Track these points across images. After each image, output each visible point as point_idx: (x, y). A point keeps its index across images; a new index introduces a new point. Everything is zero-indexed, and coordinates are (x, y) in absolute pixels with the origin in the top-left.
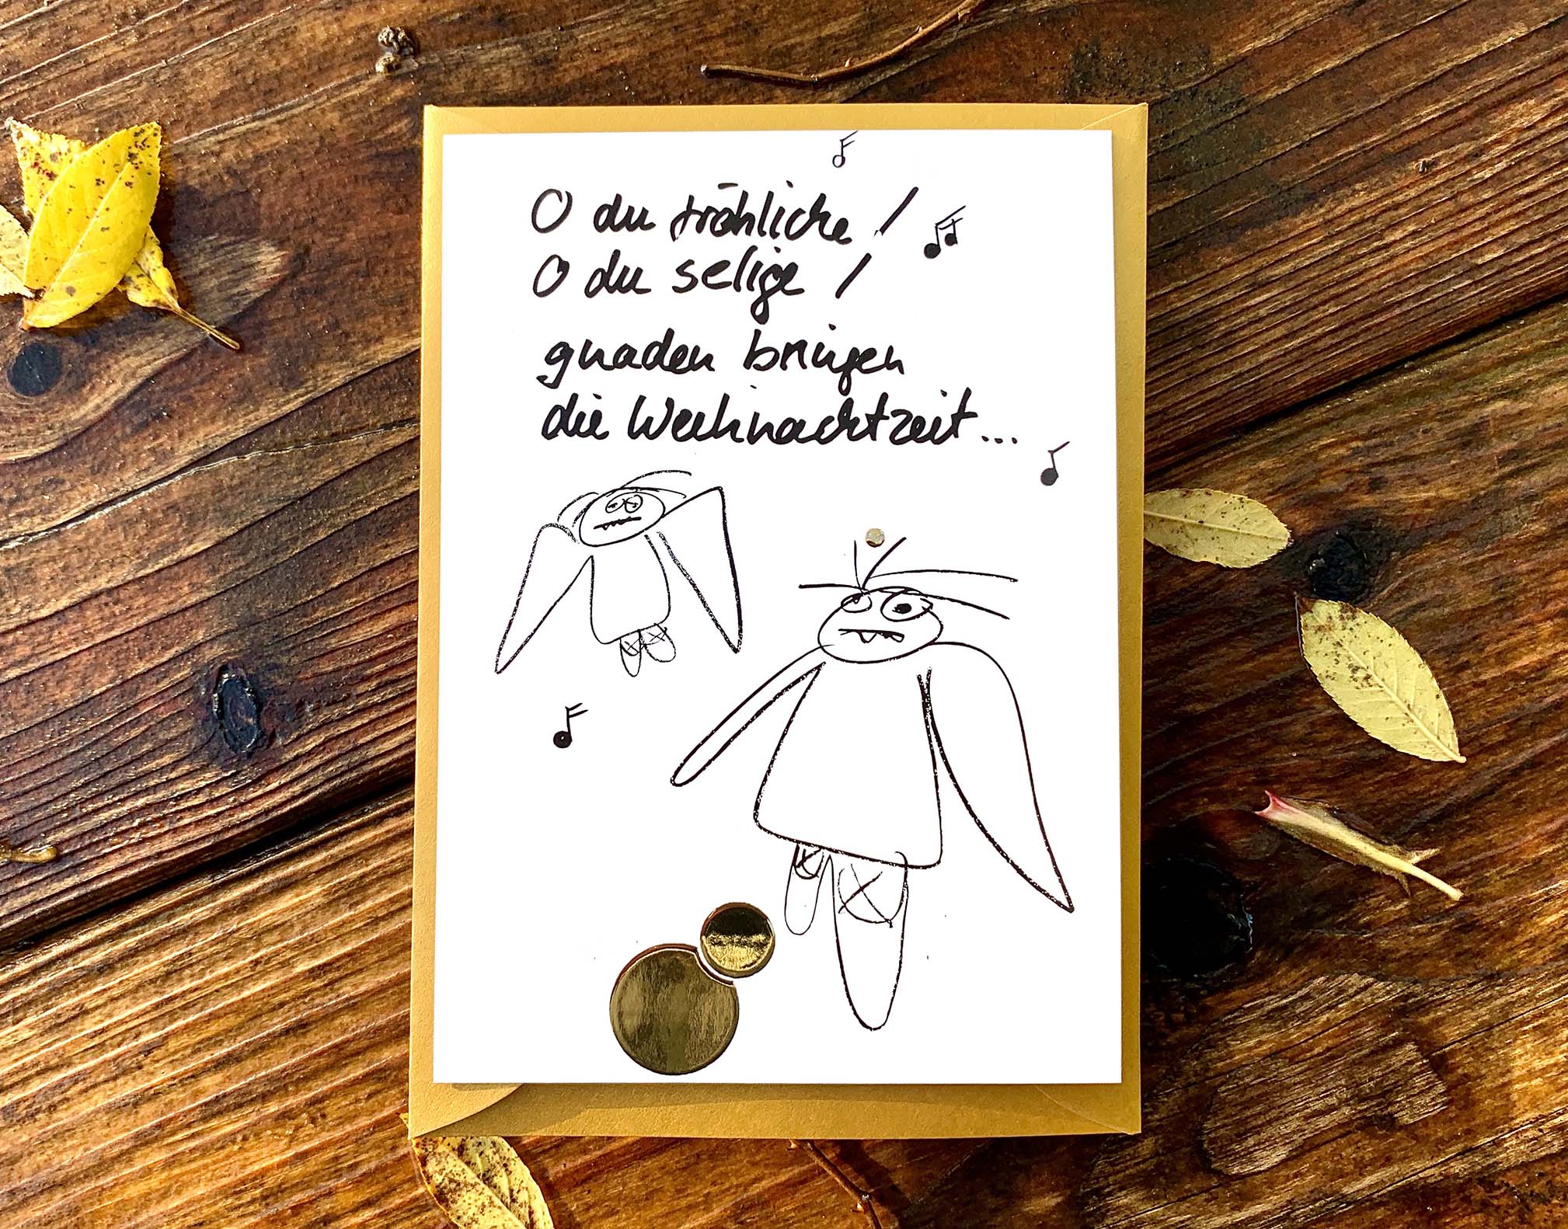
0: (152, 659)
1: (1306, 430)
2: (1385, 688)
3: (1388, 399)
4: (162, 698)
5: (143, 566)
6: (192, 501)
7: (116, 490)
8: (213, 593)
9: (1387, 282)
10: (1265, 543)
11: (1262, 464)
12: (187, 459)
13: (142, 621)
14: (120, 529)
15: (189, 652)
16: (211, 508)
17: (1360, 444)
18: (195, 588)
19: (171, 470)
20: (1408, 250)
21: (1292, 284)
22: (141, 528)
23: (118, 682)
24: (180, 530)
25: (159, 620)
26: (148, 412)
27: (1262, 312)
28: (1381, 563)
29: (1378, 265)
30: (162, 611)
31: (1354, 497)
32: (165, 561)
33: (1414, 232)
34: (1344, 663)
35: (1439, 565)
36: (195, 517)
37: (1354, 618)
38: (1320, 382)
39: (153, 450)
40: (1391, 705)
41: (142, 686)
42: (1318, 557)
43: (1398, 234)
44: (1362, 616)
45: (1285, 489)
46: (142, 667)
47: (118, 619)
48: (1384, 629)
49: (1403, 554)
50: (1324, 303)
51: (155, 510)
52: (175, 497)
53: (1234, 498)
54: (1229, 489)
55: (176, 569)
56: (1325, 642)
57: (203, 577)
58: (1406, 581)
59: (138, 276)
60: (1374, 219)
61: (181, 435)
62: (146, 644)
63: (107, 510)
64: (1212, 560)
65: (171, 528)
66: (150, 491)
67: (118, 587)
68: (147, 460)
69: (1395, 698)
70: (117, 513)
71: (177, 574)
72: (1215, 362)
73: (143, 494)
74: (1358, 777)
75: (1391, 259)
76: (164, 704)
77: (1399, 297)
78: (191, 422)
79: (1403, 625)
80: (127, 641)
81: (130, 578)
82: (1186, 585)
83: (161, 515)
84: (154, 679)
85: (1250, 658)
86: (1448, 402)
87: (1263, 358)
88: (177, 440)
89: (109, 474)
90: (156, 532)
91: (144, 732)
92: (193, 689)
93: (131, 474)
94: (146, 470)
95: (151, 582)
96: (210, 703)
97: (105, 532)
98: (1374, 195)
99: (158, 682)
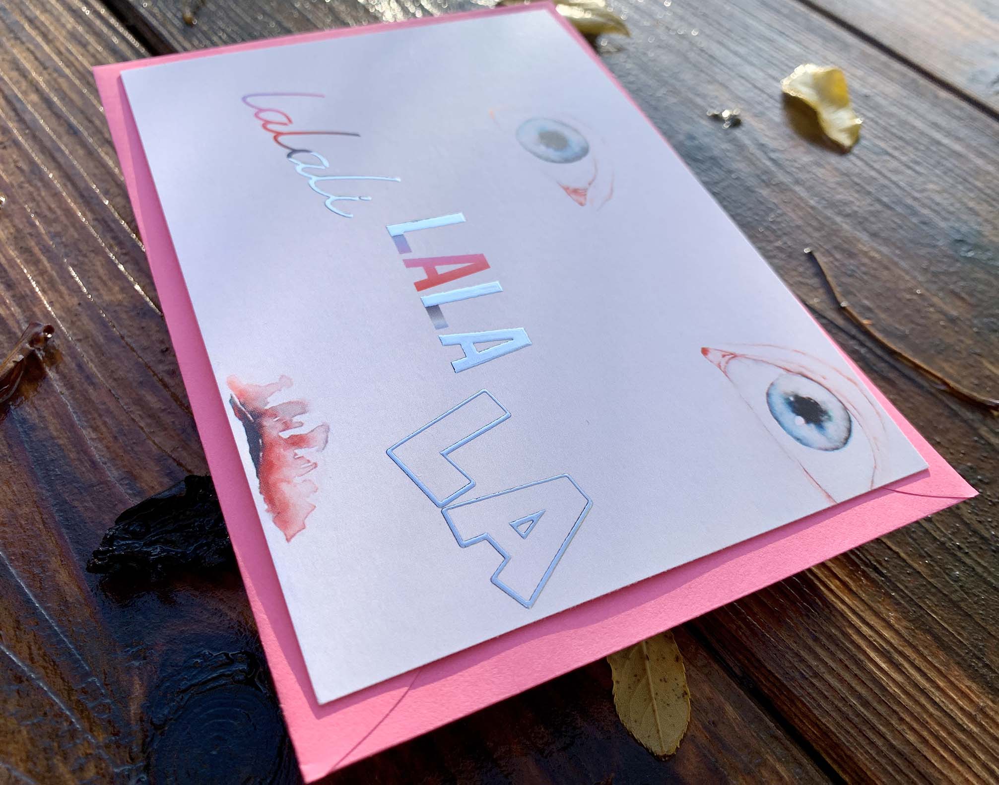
11: (729, 709)
27: (868, 666)
45: (716, 740)
53: (684, 686)
54: (691, 679)
87: (828, 678)
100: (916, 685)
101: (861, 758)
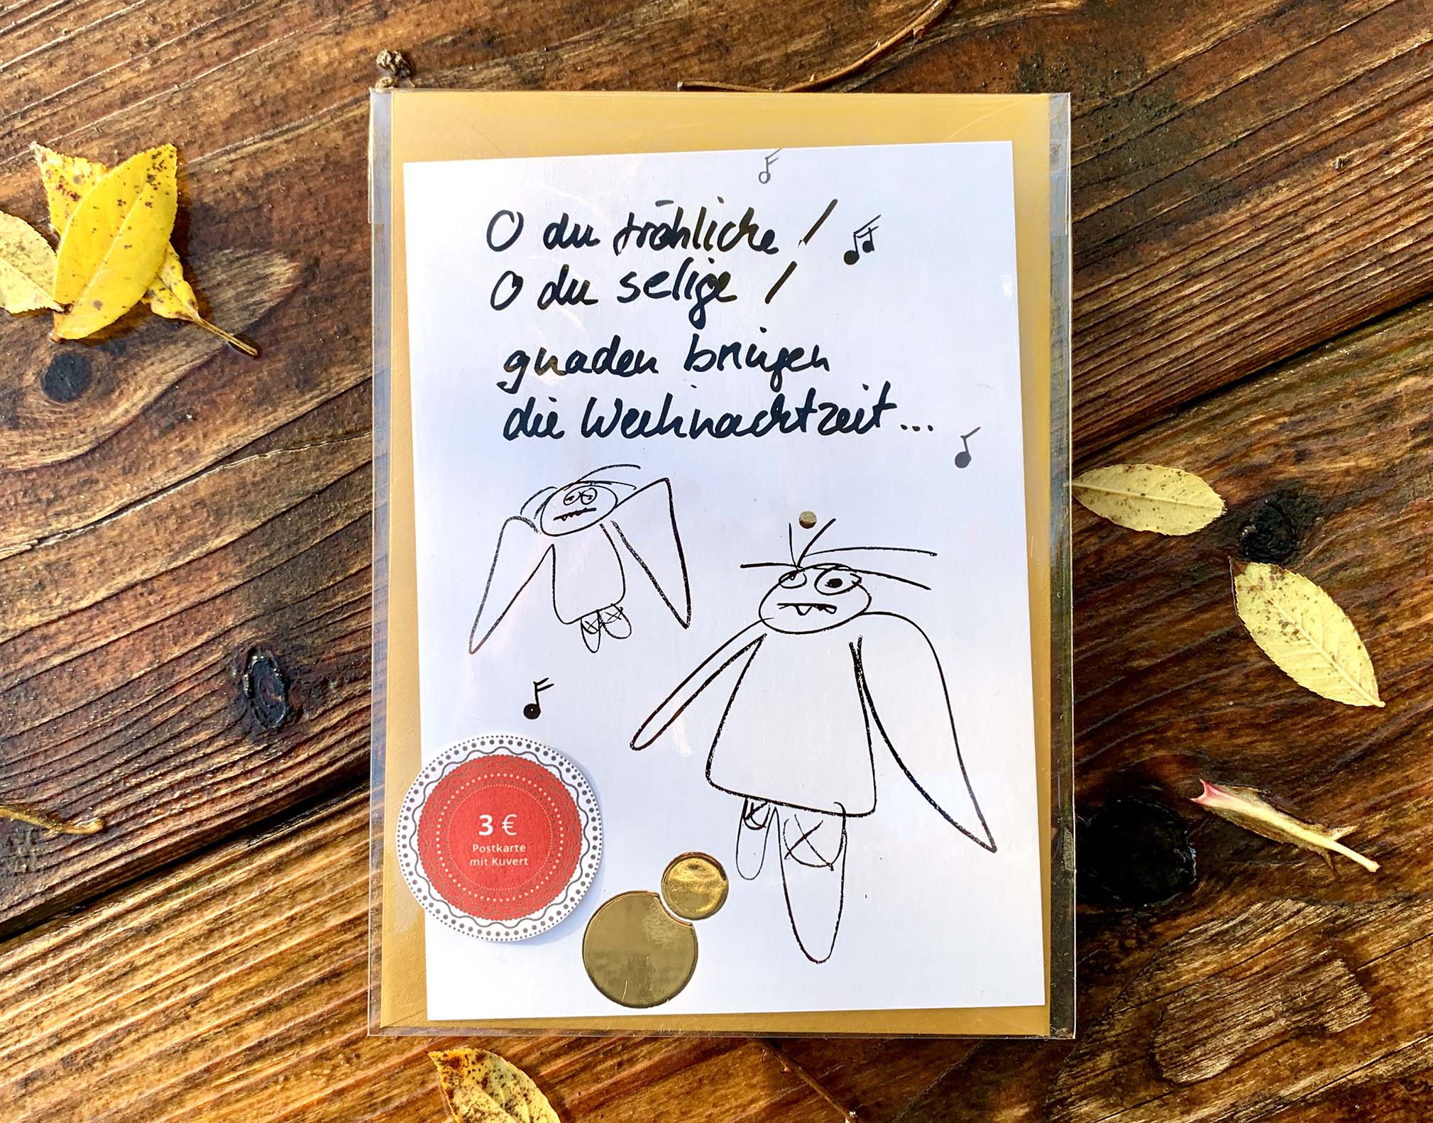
0: (186, 643)
1: (1238, 407)
2: (1312, 641)
3: (1312, 377)
4: (196, 679)
5: (174, 558)
6: (217, 498)
7: (146, 489)
8: (240, 582)
9: (1308, 270)
10: (1199, 512)
11: (1198, 440)
12: (213, 457)
13: (175, 609)
14: (152, 524)
15: (220, 636)
16: (236, 503)
17: (1286, 419)
18: (223, 577)
19: (198, 468)
20: (1327, 241)
21: (1222, 274)
22: (172, 523)
23: (156, 666)
24: (207, 525)
25: (191, 608)
26: (173, 415)
27: (1196, 301)
28: (1306, 528)
29: (1299, 256)
30: (194, 599)
31: (1281, 467)
32: (194, 554)
33: (1332, 225)
34: (1275, 619)
35: (1359, 528)
36: (221, 512)
37: (1283, 578)
38: (1250, 363)
39: (180, 451)
40: (1318, 657)
41: (177, 669)
42: (1250, 524)
43: (1318, 227)
44: (1290, 576)
45: (1220, 462)
46: (177, 652)
47: (154, 607)
48: (1310, 588)
49: (1327, 518)
50: (1252, 291)
51: (184, 507)
52: (202, 493)
53: (1171, 472)
54: (1167, 463)
55: (205, 560)
56: (1257, 601)
57: (230, 567)
58: (1331, 542)
59: (161, 290)
60: (1295, 213)
61: (205, 435)
62: (181, 630)
63: (139, 508)
64: (1153, 529)
65: (199, 523)
66: (178, 488)
67: (151, 579)
68: (175, 460)
69: (1321, 650)
70: (148, 510)
71: (206, 565)
72: (1152, 348)
73: (172, 492)
74: (1290, 721)
75: (1311, 250)
76: (198, 685)
77: (1319, 284)
78: (214, 424)
79: (1325, 584)
80: (162, 628)
81: (162, 570)
82: (1130, 552)
83: (188, 511)
84: (189, 662)
85: (1188, 617)
86: (1366, 379)
87: (1197, 343)
88: (202, 441)
89: (139, 475)
90: (185, 527)
91: (180, 710)
92: (225, 671)
93: (159, 473)
94: (175, 469)
95: (182, 572)
96: (241, 683)
97: (138, 528)
98: (1295, 192)
99: (192, 665)
100: (1220, 267)
101: (1264, 348)
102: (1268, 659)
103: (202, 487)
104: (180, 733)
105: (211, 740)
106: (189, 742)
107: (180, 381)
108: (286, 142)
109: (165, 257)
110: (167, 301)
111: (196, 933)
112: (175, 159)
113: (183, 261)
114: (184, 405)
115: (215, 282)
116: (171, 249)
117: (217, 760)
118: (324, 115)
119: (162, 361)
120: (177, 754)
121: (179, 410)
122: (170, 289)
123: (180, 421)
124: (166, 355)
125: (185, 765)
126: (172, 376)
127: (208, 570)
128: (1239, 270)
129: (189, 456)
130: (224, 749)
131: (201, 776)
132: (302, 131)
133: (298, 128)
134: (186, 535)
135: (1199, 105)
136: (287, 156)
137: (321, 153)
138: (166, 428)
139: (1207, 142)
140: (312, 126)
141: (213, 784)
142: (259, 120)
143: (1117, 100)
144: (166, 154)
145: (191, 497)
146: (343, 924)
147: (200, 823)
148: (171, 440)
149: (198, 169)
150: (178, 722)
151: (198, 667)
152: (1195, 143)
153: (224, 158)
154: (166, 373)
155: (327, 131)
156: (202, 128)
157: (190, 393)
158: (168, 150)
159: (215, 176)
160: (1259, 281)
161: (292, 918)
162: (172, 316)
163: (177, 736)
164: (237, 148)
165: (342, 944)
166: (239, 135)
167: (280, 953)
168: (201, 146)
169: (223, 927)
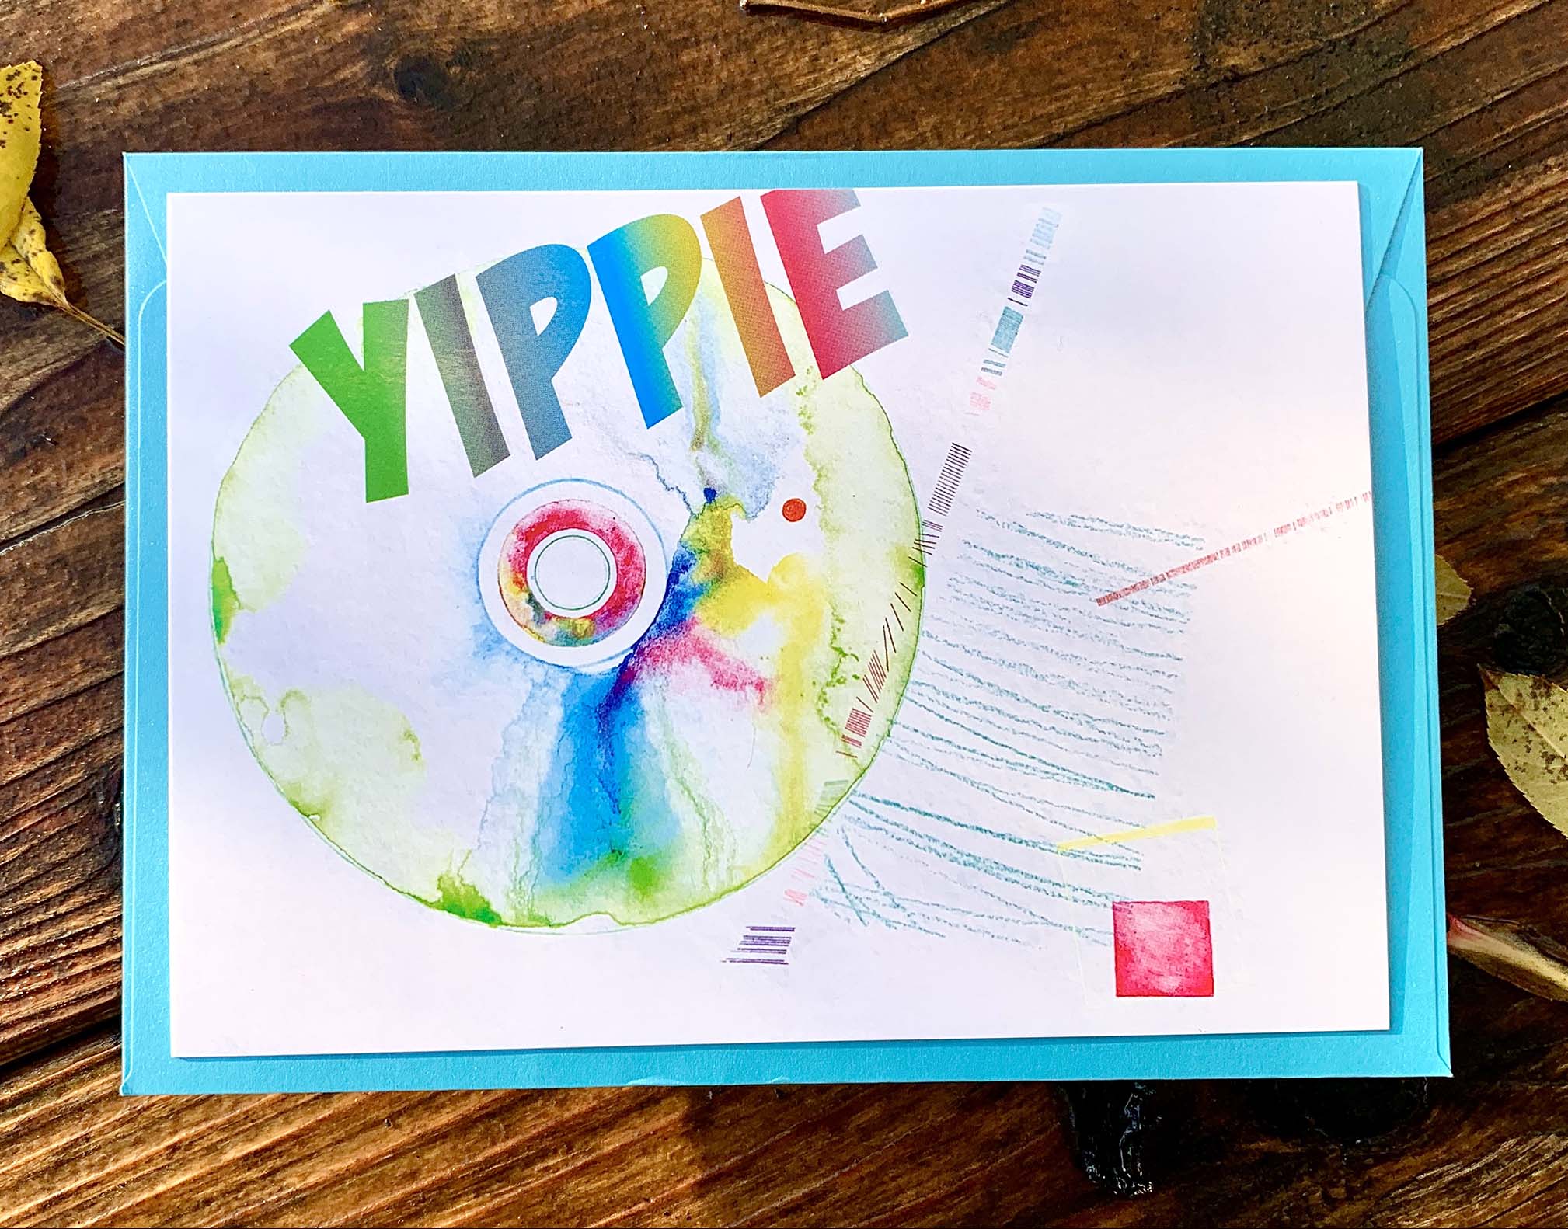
0: (35, 758)
4: (47, 809)
5: (21, 638)
6: (85, 553)
8: (113, 672)
12: (77, 499)
13: (20, 710)
15: (82, 748)
16: (110, 562)
18: (89, 666)
19: (58, 512)
24: (69, 591)
25: (43, 708)
26: (27, 437)
30: (47, 696)
32: (49, 633)
36: (86, 576)
39: (33, 487)
41: (21, 794)
46: (20, 769)
51: (36, 565)
52: (63, 547)
55: (65, 641)
57: (100, 653)
59: (13, 262)
61: (70, 467)
62: (26, 739)
65: (57, 590)
66: (30, 540)
68: (25, 500)
71: (65, 648)
73: (21, 544)
76: (50, 816)
78: (84, 450)
81: (4, 653)
83: (42, 572)
84: (37, 785)
88: (64, 475)
90: (38, 593)
91: (23, 853)
92: (90, 797)
93: (4, 518)
94: (25, 512)
95: (31, 658)
96: (108, 814)
99: (42, 789)
102: (1527, 804)
103: (62, 538)
104: (23, 884)
105: (66, 895)
106: (35, 896)
107: (38, 388)
108: (196, 63)
109: (21, 216)
110: (21, 279)
111: (38, 1167)
112: (39, 82)
113: (46, 223)
114: (40, 423)
115: (89, 253)
116: (30, 206)
117: (74, 923)
118: (250, 29)
119: (13, 361)
120: (17, 914)
121: (32, 431)
122: (27, 261)
123: (35, 446)
124: (18, 353)
125: (28, 930)
126: (26, 382)
127: (67, 656)
128: (1494, 277)
129: (46, 495)
130: (84, 908)
131: (50, 946)
132: (218, 49)
133: (213, 44)
134: (39, 605)
135: (1443, 54)
136: (196, 83)
137: (245, 79)
138: (15, 454)
139: (1453, 102)
140: (233, 42)
141: (68, 957)
142: (159, 32)
143: (1334, 43)
144: (28, 74)
145: (46, 553)
146: (246, 1157)
147: (47, 1013)
148: (21, 472)
149: (70, 97)
150: (21, 868)
151: (50, 791)
152: (1437, 104)
153: (109, 83)
154: (18, 377)
155: (254, 49)
156: (79, 41)
157: (51, 407)
158: (30, 70)
159: (95, 107)
160: (1521, 292)
161: (174, 1148)
162: (27, 299)
163: (19, 888)
164: (127, 70)
165: (245, 1184)
166: (131, 52)
167: (157, 1197)
168: (77, 64)
169: (77, 1158)
